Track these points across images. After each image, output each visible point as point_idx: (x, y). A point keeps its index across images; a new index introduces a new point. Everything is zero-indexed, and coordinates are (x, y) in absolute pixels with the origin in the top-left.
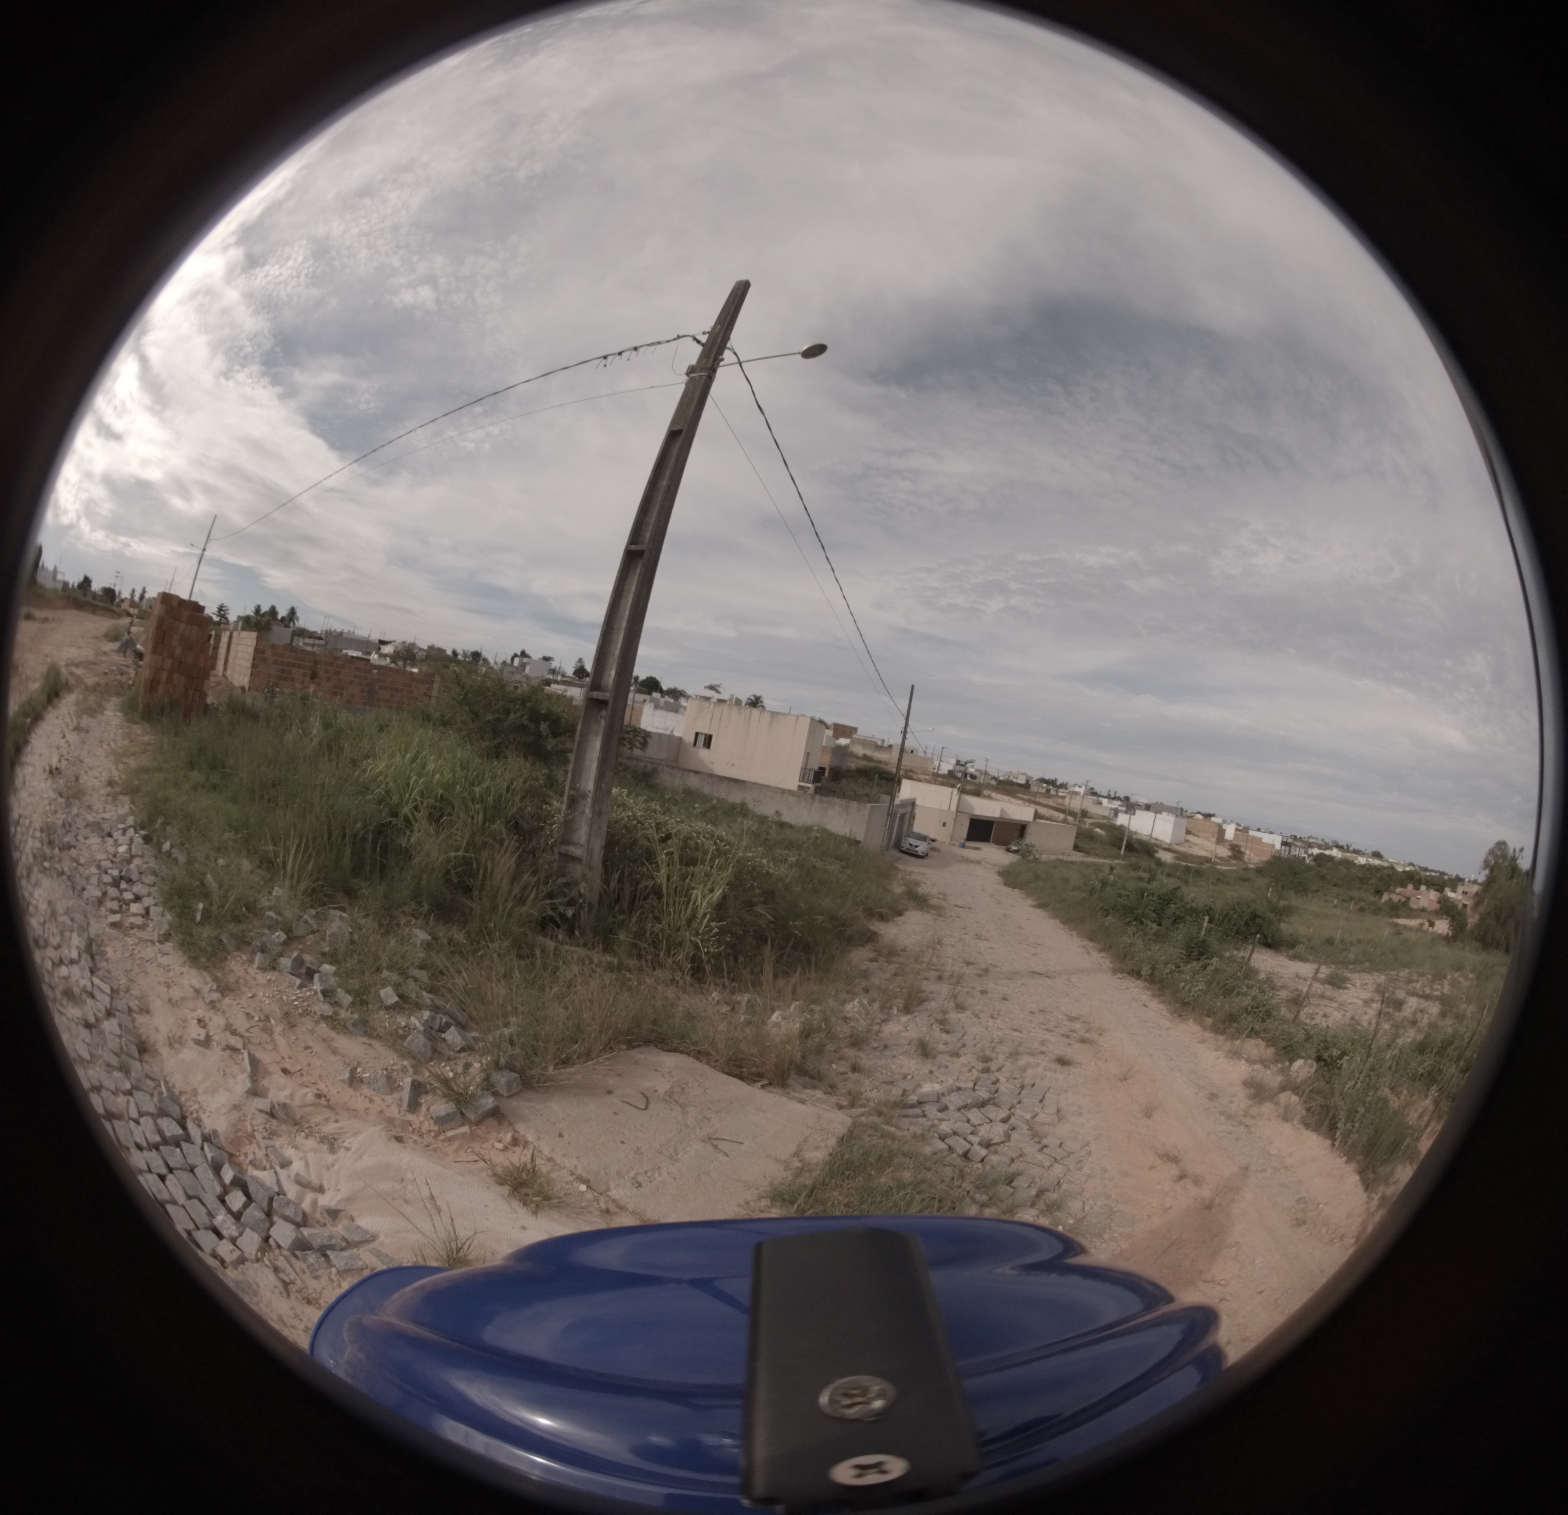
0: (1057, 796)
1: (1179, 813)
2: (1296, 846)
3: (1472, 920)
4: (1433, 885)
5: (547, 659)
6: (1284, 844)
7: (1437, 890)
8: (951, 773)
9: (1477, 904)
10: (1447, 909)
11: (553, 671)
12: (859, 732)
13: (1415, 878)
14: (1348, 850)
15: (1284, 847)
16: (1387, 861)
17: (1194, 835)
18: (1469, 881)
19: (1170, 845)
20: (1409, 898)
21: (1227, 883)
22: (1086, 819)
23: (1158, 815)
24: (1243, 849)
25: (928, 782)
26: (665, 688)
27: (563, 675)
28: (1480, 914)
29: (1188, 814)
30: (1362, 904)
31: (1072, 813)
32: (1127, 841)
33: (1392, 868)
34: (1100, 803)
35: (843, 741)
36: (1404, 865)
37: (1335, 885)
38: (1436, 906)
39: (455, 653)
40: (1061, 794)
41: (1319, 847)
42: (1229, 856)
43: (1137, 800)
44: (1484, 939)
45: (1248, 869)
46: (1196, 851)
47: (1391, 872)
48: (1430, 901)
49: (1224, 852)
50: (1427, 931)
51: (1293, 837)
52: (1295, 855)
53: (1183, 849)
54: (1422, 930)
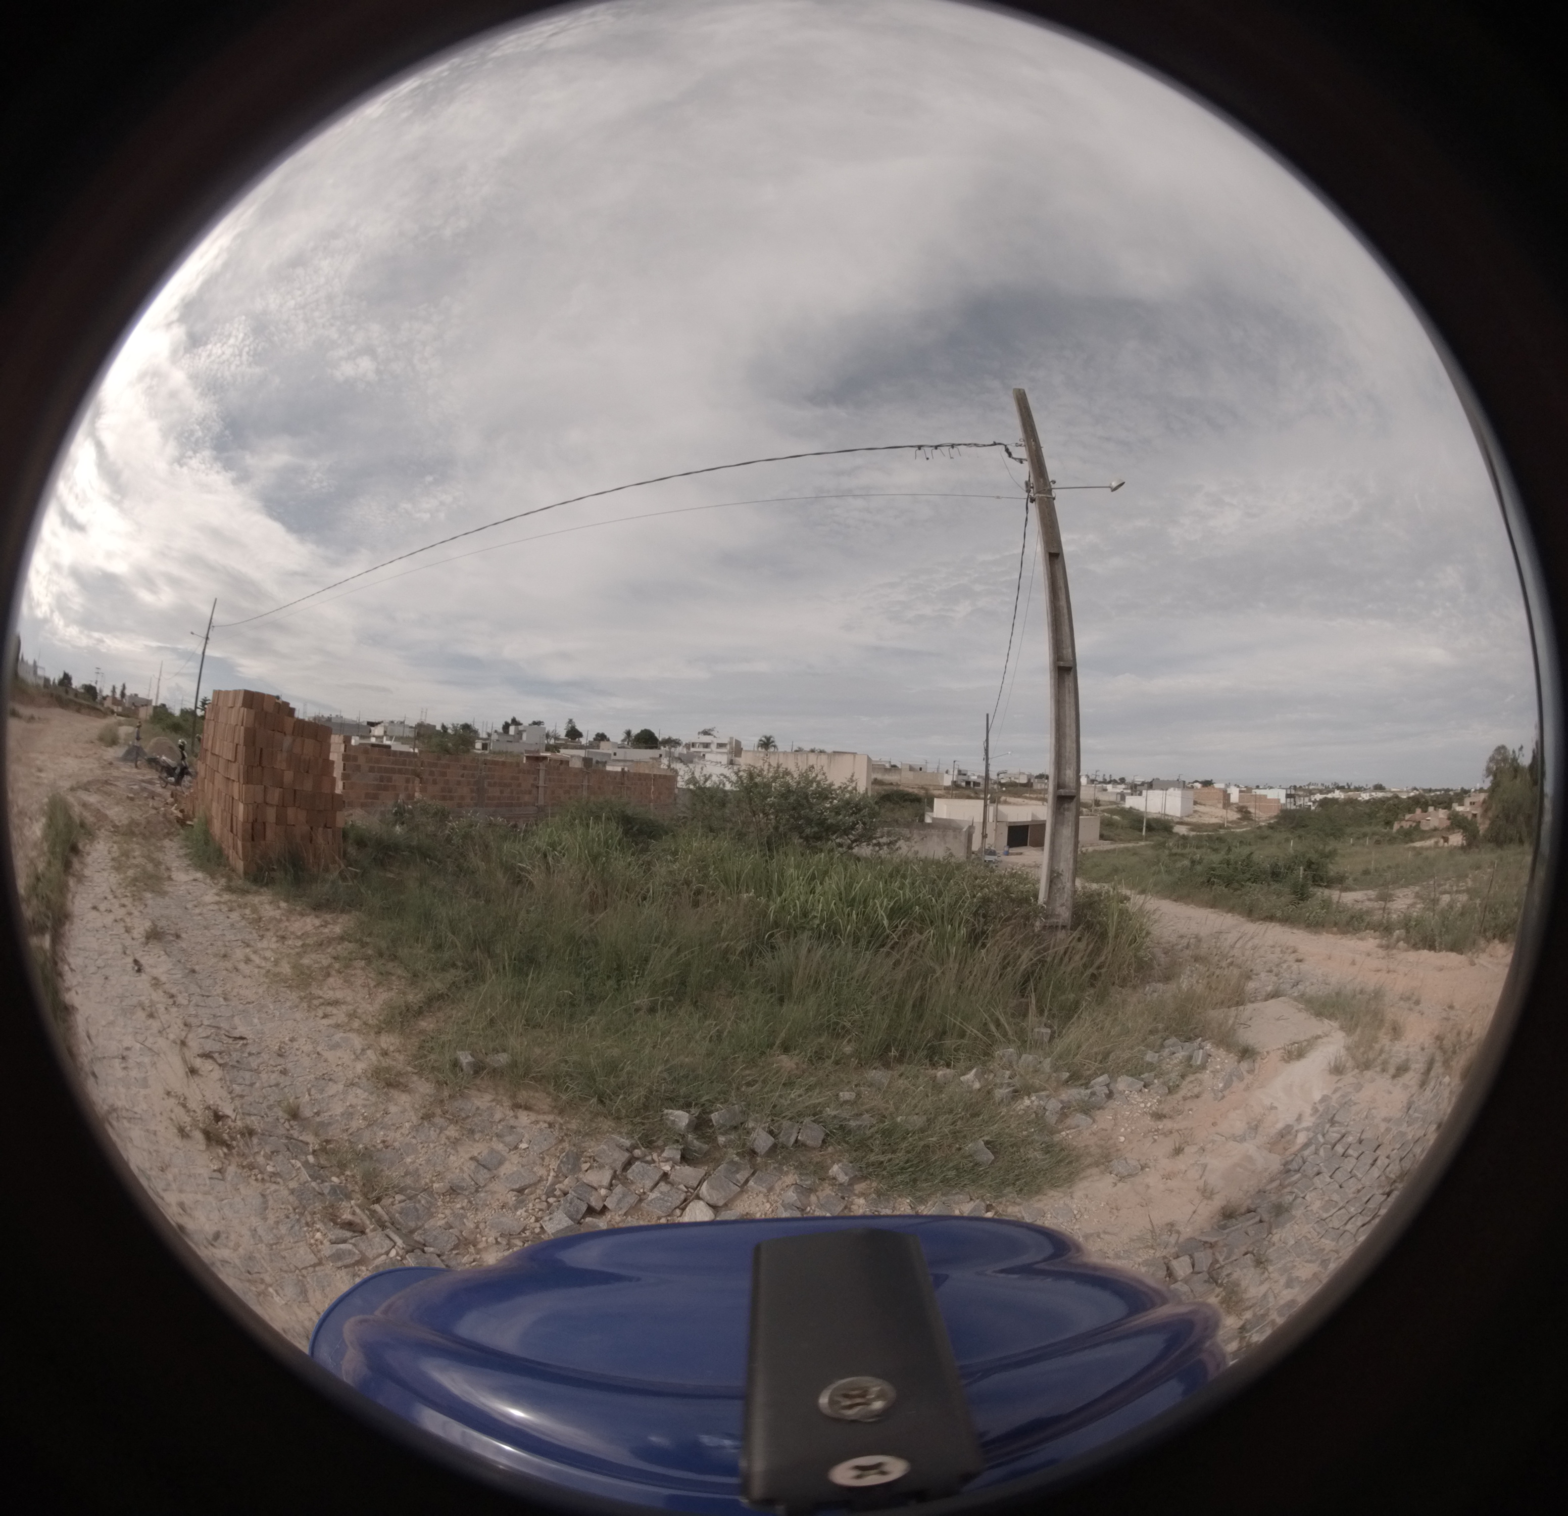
1: (1182, 784)
2: (1299, 796)
3: (1483, 827)
4: (1440, 804)
6: (1288, 796)
7: (1445, 808)
8: (956, 785)
9: (1486, 811)
10: (1458, 823)
11: (546, 735)
13: (1420, 802)
14: (1349, 790)
15: (1289, 800)
16: (1390, 791)
17: (1201, 804)
18: (1476, 791)
19: (1181, 818)
20: (1419, 822)
22: (1100, 808)
23: (1164, 791)
24: (1252, 810)
26: (660, 739)
27: (557, 738)
28: (1490, 818)
29: (1188, 784)
30: (1376, 837)
32: (1147, 823)
33: (1397, 797)
34: (1105, 790)
36: (1408, 792)
37: (1347, 826)
38: (1448, 823)
41: (1321, 792)
42: (1239, 819)
43: (1139, 780)
44: (1497, 839)
45: (1260, 828)
46: (1207, 820)
47: (1396, 801)
48: (1440, 819)
49: (1233, 816)
50: (1443, 847)
51: (1295, 787)
52: (1300, 805)
53: (1194, 820)
54: (1438, 848)
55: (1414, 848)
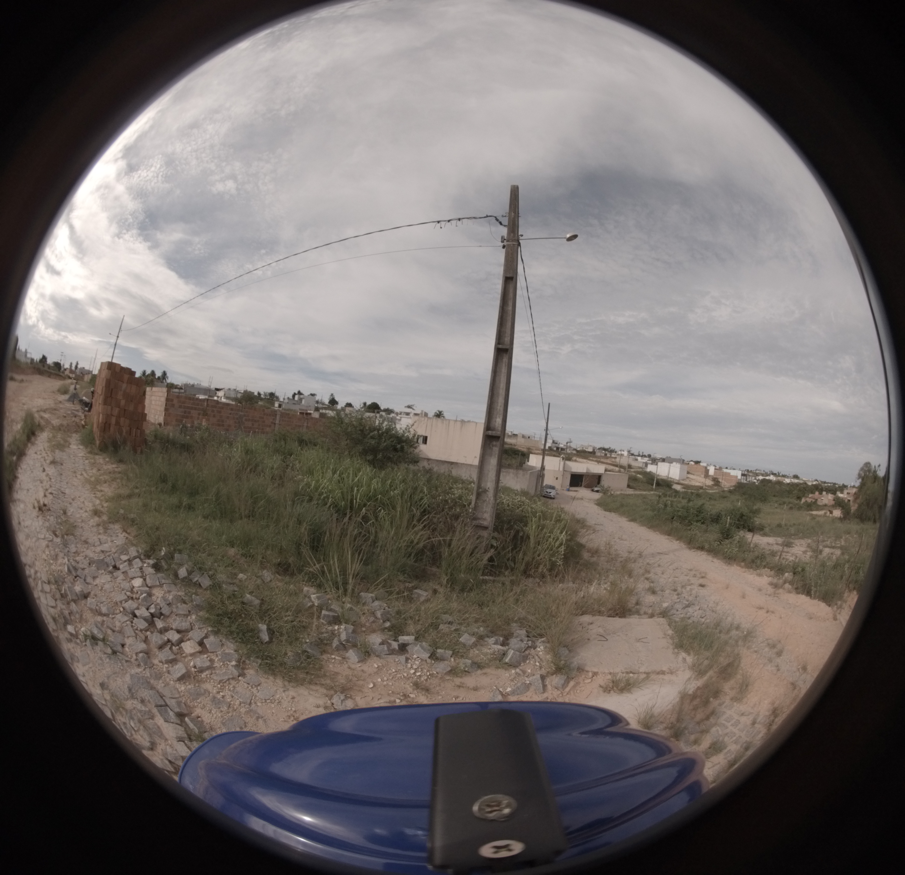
0: (611, 457)
1: (682, 461)
2: (749, 476)
3: (854, 508)
4: (830, 491)
5: (313, 395)
6: (743, 475)
7: (832, 494)
8: (550, 448)
9: (856, 499)
10: (839, 503)
11: (317, 402)
13: (819, 488)
14: (779, 476)
15: (743, 477)
16: (802, 480)
17: (691, 474)
18: (851, 487)
19: (679, 480)
20: (817, 500)
21: (715, 500)
22: (630, 470)
23: (671, 464)
24: (720, 480)
25: (541, 454)
26: (382, 408)
27: (323, 404)
28: (858, 504)
29: (687, 462)
30: (791, 505)
31: (621, 467)
32: (656, 481)
33: (806, 483)
34: (637, 460)
36: (812, 481)
37: (774, 496)
38: (833, 503)
39: (259, 394)
40: (613, 456)
41: (763, 475)
42: (713, 485)
43: (658, 456)
44: (861, 517)
45: (724, 491)
46: (694, 483)
47: (805, 486)
48: (829, 500)
49: (709, 482)
50: (829, 517)
51: (748, 471)
52: (749, 481)
53: (686, 482)
54: (826, 516)
55: (812, 515)
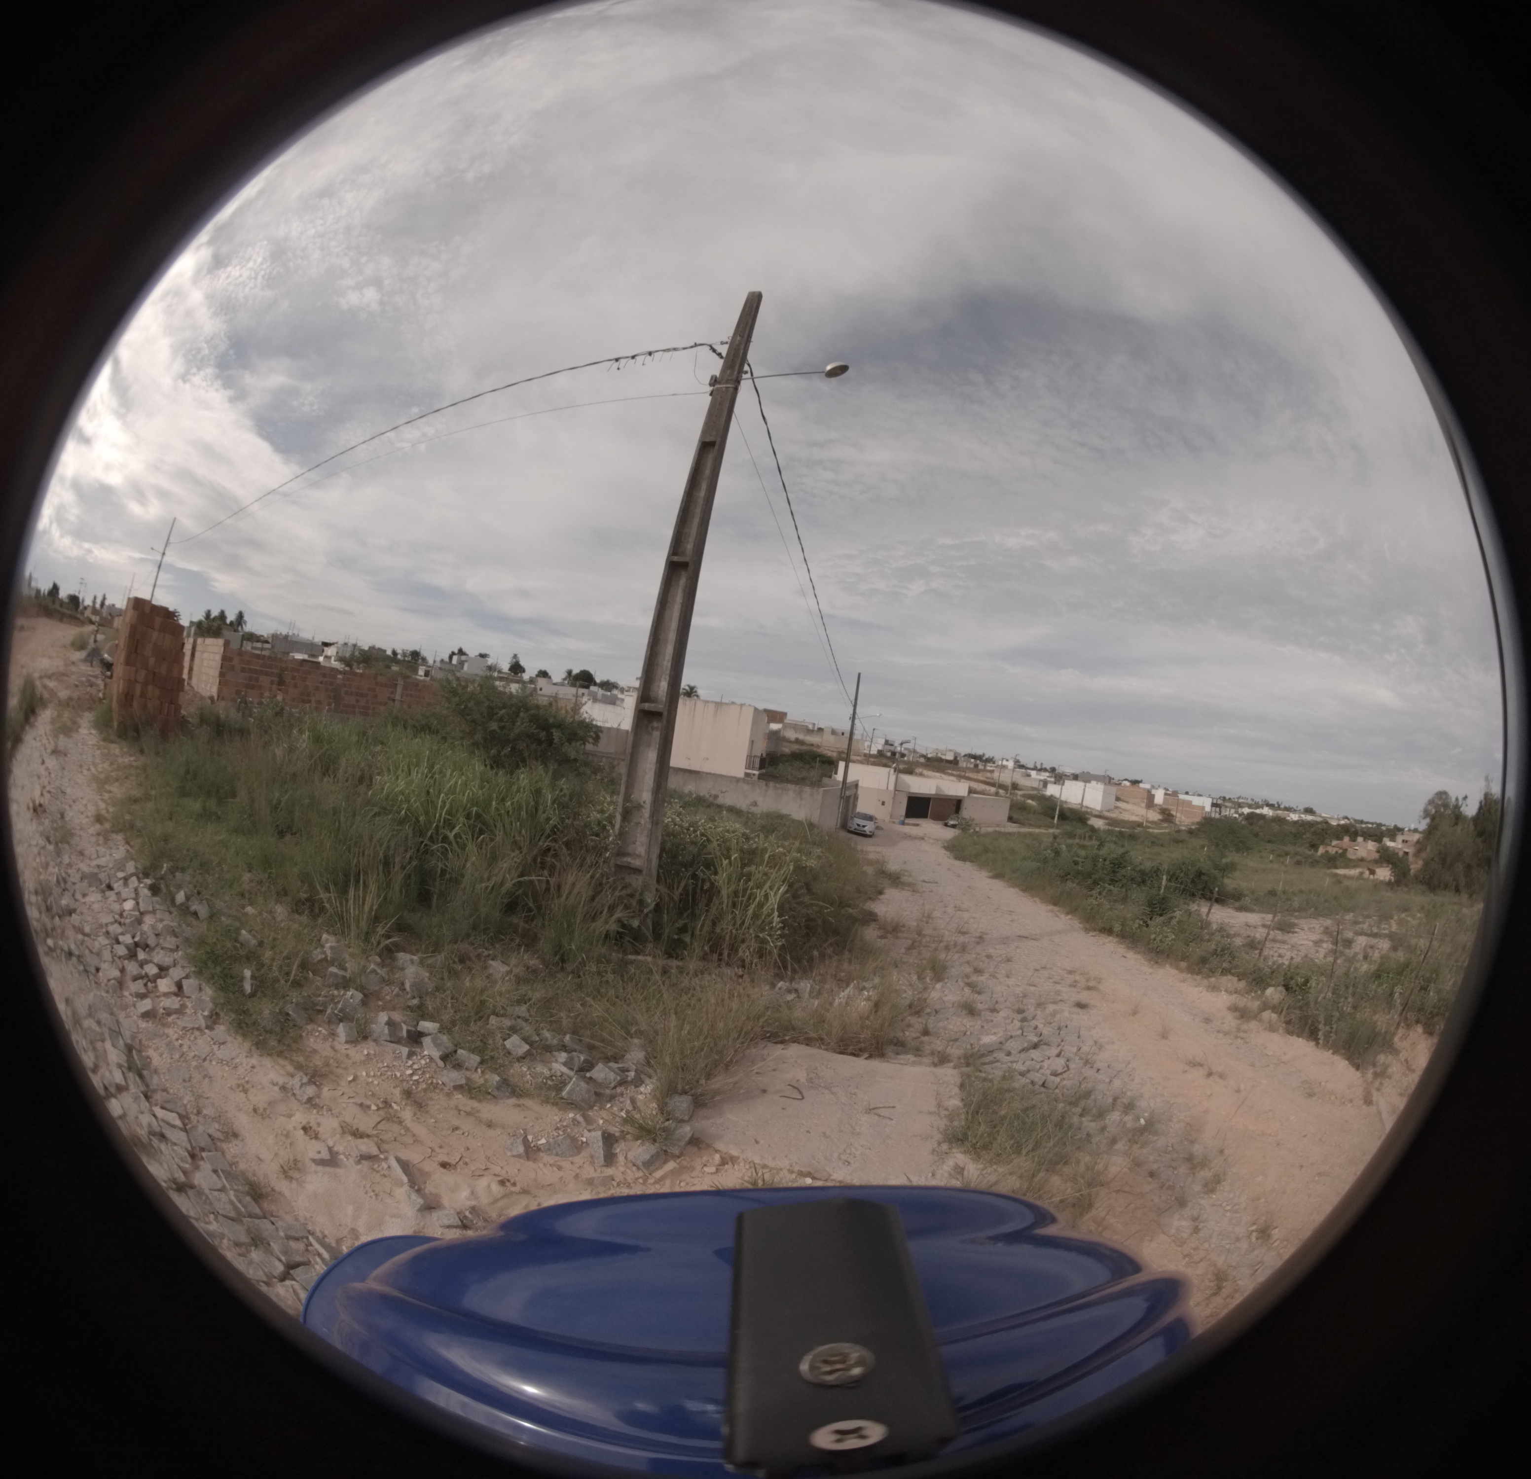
0: (985, 770)
1: (1107, 781)
2: (1226, 807)
3: (1415, 866)
4: (1370, 836)
5: (483, 656)
6: (1214, 805)
7: (1375, 841)
8: (881, 753)
9: (1419, 851)
10: (1386, 857)
11: (490, 668)
12: (788, 717)
13: (1351, 831)
14: (1279, 808)
15: (1214, 809)
16: (1321, 816)
17: (1123, 801)
18: (1409, 830)
19: (1100, 811)
20: (1346, 850)
21: (1162, 846)
22: (1016, 791)
23: (1088, 785)
24: (1174, 813)
25: (861, 762)
26: (598, 681)
27: (500, 672)
28: (1424, 860)
29: (1115, 781)
30: (1298, 858)
31: (1002, 786)
32: (1060, 811)
33: (1327, 823)
34: (1029, 776)
35: (775, 726)
36: (1338, 819)
37: (1269, 842)
38: (1376, 856)
39: (395, 653)
40: (989, 768)
41: (1249, 806)
42: (1160, 820)
43: (1069, 770)
44: (1430, 882)
45: (1180, 831)
46: (1127, 817)
47: (1325, 826)
48: (1369, 851)
49: (1155, 816)
50: (1368, 878)
51: (1223, 798)
52: (1225, 816)
53: (1113, 815)
54: (1363, 879)
55: (1336, 875)
